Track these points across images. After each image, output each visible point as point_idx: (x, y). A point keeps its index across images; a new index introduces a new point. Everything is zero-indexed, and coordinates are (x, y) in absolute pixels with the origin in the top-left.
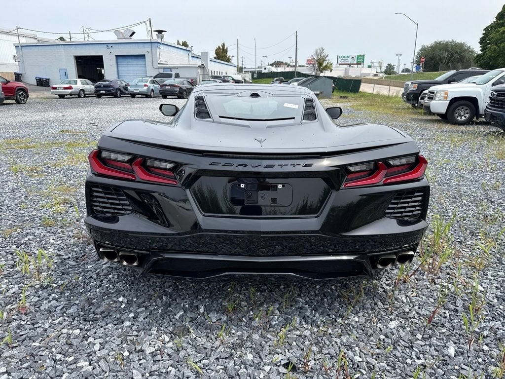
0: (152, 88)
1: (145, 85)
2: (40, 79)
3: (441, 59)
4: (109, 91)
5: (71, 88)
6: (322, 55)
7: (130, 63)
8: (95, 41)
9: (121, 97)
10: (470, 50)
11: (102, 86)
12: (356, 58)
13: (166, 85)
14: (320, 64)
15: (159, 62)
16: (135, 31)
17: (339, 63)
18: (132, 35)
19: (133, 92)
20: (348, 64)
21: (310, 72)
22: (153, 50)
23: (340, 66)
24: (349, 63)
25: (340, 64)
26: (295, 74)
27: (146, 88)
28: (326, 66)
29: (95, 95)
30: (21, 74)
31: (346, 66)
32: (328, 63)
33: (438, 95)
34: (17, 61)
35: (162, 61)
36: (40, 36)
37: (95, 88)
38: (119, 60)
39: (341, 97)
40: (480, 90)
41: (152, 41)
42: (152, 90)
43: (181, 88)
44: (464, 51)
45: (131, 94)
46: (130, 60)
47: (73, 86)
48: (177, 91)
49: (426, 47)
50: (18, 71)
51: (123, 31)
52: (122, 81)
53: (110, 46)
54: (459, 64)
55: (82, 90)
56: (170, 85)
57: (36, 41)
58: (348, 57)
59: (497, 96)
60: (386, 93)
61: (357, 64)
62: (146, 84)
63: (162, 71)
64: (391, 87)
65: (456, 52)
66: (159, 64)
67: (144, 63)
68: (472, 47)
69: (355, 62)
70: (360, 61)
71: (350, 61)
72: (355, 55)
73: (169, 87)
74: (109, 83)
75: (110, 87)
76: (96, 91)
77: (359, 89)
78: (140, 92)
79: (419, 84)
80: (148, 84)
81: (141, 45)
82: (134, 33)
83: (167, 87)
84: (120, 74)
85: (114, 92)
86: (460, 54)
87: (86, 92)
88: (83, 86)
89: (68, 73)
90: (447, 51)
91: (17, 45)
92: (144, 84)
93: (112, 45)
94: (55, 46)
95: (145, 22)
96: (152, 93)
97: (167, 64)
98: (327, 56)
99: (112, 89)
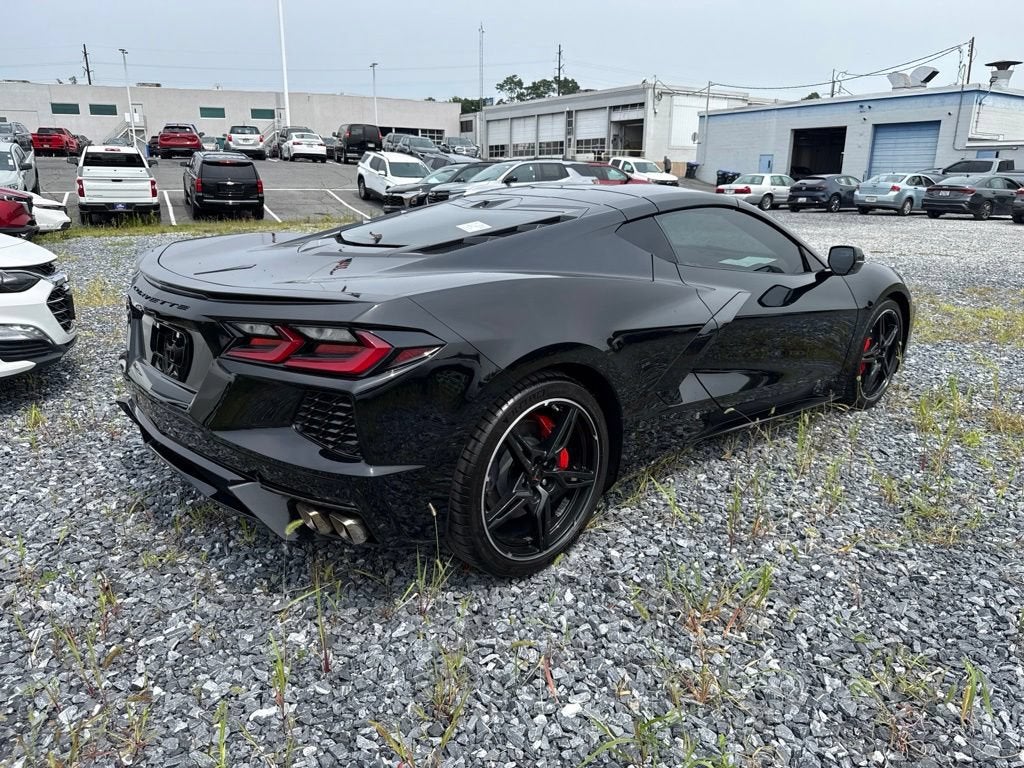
0: (909, 194)
1: (894, 188)
2: (724, 174)
4: (817, 198)
5: (747, 191)
7: (901, 141)
8: (852, 96)
9: (839, 211)
11: (804, 188)
13: (940, 188)
15: (970, 136)
16: (938, 70)
18: (928, 79)
19: (864, 201)
22: (962, 111)
27: (894, 193)
29: (787, 206)
30: (697, 166)
34: (696, 142)
35: (983, 134)
36: (754, 95)
37: (791, 191)
38: (879, 135)
41: (965, 89)
42: (910, 199)
43: (977, 196)
45: (858, 206)
46: (903, 134)
47: (752, 187)
48: (964, 202)
50: (693, 161)
51: (909, 73)
52: (851, 180)
53: (866, 105)
55: (770, 195)
56: (951, 189)
57: (746, 105)
62: (896, 185)
63: (971, 157)
66: (970, 140)
67: (934, 140)
73: (948, 193)
74: (820, 183)
75: (819, 191)
76: (792, 198)
78: (878, 202)
80: (902, 185)
81: (936, 100)
82: (934, 73)
83: (942, 193)
84: (874, 165)
85: (824, 200)
87: (775, 200)
88: (773, 187)
89: (774, 162)
91: (702, 114)
92: (891, 184)
93: (872, 104)
94: (763, 113)
95: (959, 47)
96: (908, 204)
97: (996, 141)
99: (821, 194)
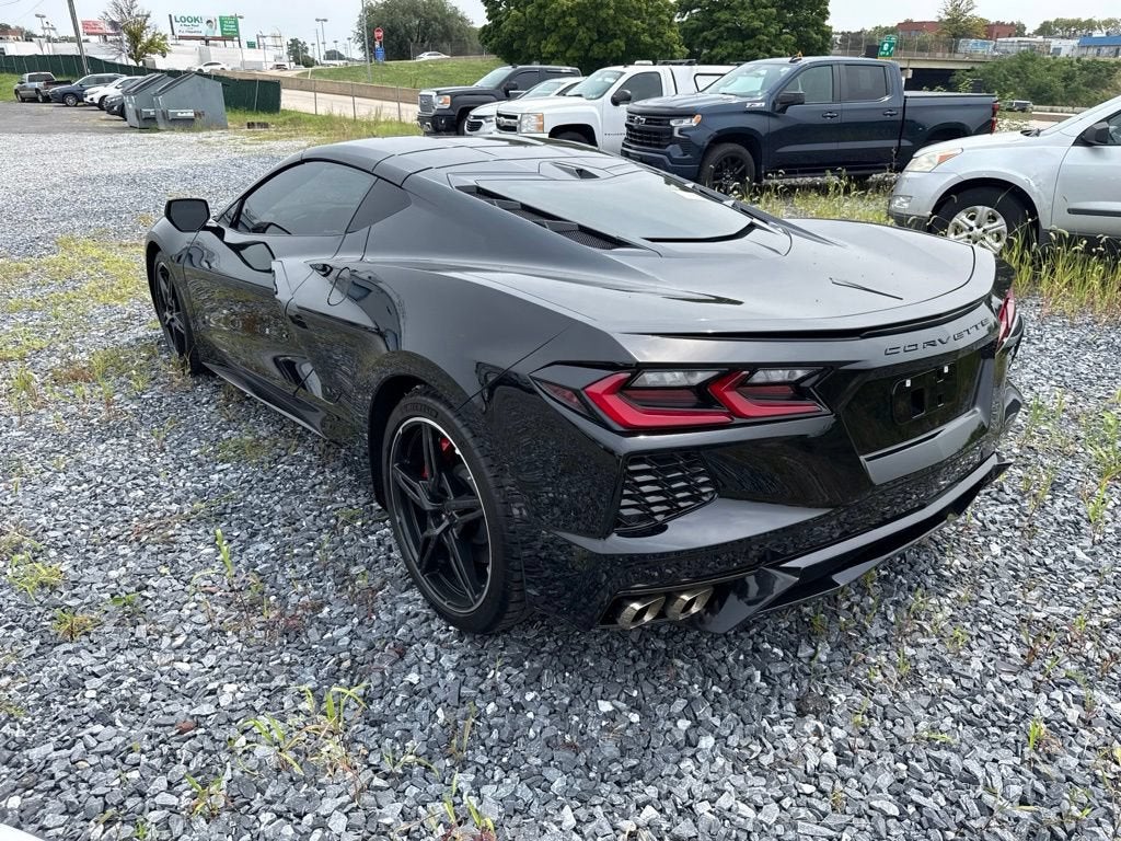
3: (409, 33)
6: (134, 12)
10: (459, 14)
12: (218, 23)
14: (135, 37)
17: (177, 34)
20: (202, 38)
21: (113, 57)
23: (181, 42)
24: (203, 35)
25: (181, 38)
26: (85, 63)
28: (151, 42)
31: (198, 43)
32: (155, 35)
33: (524, 122)
39: (250, 125)
40: (594, 110)
44: (449, 16)
49: (374, 5)
54: (445, 44)
58: (196, 20)
59: (646, 123)
60: (350, 114)
61: (225, 38)
64: (356, 99)
65: (435, 19)
68: (460, 9)
69: (218, 34)
70: (229, 32)
71: (203, 30)
72: (214, 15)
77: (278, 105)
79: (454, 96)
86: (443, 23)
90: (417, 15)
98: (148, 16)
